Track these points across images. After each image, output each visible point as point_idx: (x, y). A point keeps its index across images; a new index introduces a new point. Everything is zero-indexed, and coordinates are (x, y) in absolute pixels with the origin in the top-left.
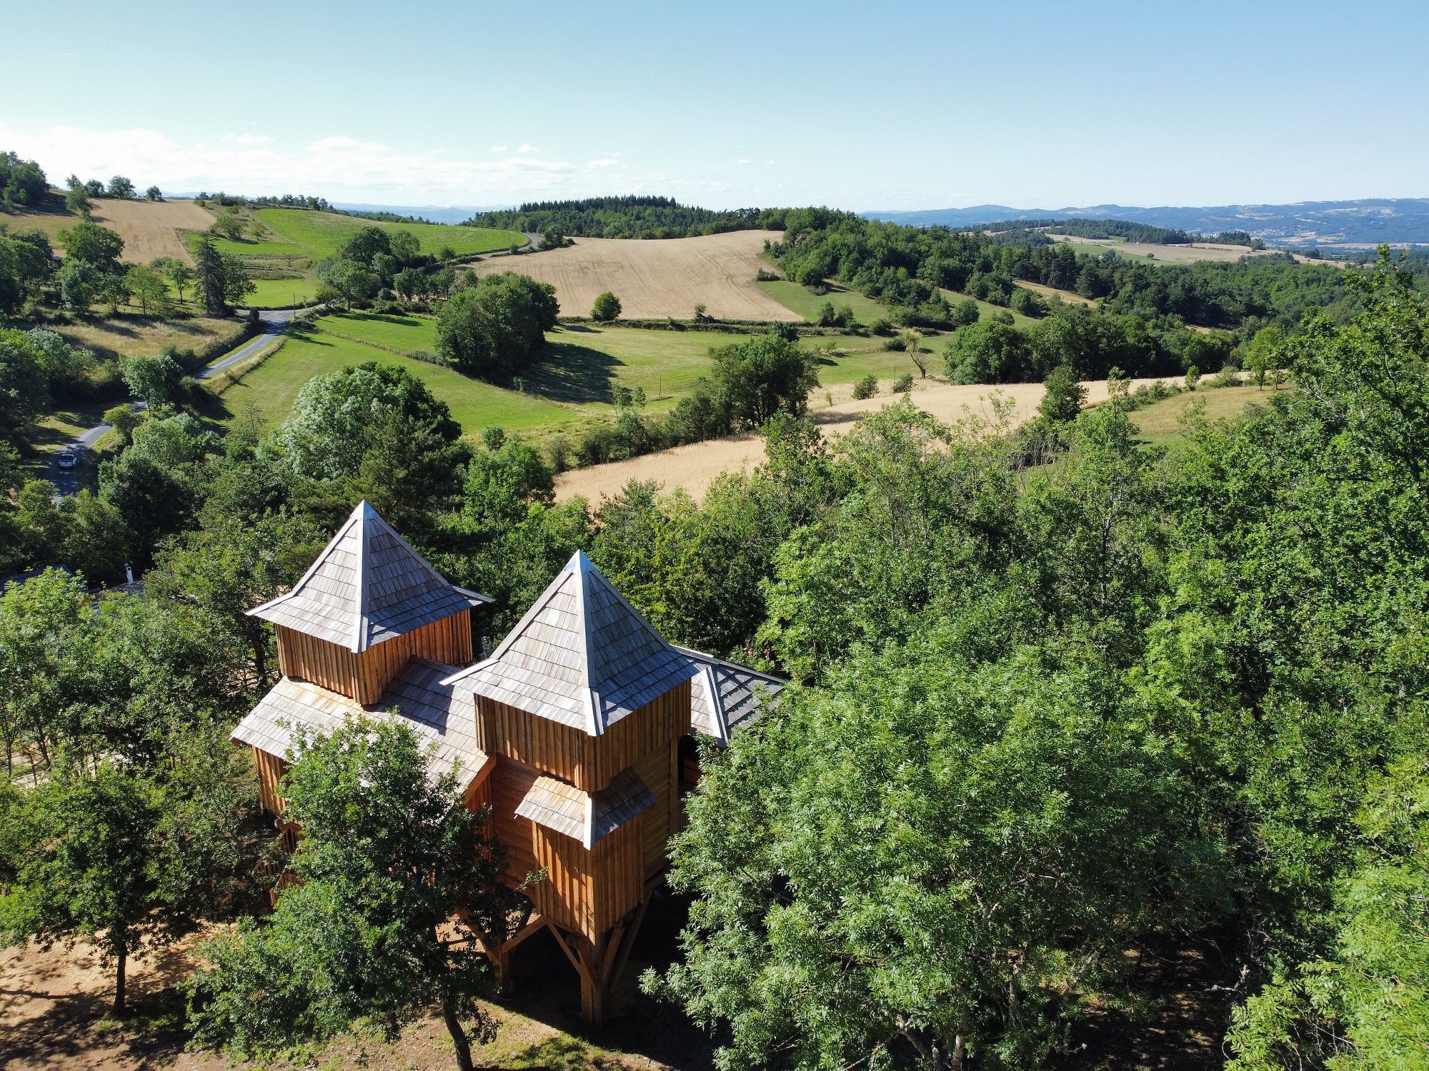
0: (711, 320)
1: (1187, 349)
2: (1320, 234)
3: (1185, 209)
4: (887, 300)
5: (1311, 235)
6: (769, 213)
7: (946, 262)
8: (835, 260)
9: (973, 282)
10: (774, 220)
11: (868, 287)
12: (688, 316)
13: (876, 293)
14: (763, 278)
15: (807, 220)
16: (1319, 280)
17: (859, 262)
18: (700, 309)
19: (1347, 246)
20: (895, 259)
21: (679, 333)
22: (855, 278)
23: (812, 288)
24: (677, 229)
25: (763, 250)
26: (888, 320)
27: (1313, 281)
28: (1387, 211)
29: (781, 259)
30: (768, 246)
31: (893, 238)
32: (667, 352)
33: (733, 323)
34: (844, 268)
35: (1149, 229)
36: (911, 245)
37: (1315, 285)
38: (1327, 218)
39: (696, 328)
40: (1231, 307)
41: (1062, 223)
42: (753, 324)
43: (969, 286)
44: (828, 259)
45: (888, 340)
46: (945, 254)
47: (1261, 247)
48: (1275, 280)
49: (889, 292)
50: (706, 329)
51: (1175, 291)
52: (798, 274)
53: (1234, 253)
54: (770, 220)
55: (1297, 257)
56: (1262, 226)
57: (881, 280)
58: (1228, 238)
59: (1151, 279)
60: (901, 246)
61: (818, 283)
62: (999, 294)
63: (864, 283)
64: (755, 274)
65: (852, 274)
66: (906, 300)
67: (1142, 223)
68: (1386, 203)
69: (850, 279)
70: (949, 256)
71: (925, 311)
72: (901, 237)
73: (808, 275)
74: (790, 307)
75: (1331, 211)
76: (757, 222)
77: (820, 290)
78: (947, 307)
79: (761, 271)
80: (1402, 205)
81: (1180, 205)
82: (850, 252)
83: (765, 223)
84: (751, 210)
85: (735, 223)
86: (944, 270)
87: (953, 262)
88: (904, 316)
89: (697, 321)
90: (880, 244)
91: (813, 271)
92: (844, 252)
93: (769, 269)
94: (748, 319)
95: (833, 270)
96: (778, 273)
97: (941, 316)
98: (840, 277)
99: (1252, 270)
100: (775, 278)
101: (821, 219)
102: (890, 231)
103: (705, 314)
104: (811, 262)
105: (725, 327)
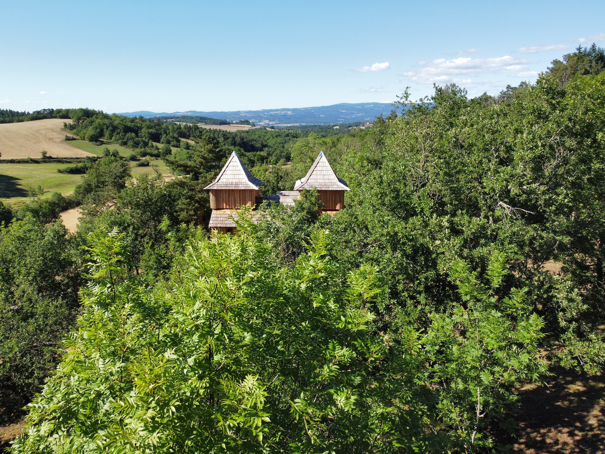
0: (50, 158)
1: (256, 158)
2: (270, 121)
3: (221, 112)
4: (131, 147)
5: (267, 122)
6: (59, 111)
7: (150, 130)
8: (102, 130)
9: (163, 138)
10: (64, 114)
11: (120, 141)
12: (39, 156)
13: (125, 144)
14: (68, 139)
15: (81, 114)
16: (280, 136)
17: (113, 131)
18: (44, 153)
19: (279, 125)
20: (127, 129)
21: (36, 165)
22: (113, 138)
23: (95, 143)
24: (7, 119)
25: (63, 127)
26: (134, 154)
27: (278, 136)
28: (290, 113)
29: (75, 131)
30: (66, 125)
31: (125, 121)
32: (34, 172)
33: (62, 159)
34: (107, 133)
35: (213, 119)
36: (133, 124)
37: (279, 137)
38: (271, 115)
39: (45, 162)
40: (258, 145)
41: (178, 118)
42: (72, 158)
43: (162, 140)
44: (98, 130)
45: (137, 162)
46: (149, 127)
47: (254, 126)
48: (266, 136)
49: (130, 143)
50: (50, 162)
51: (238, 140)
52: (86, 137)
53: (246, 128)
54: (61, 114)
55: (267, 129)
56: (251, 118)
57: (126, 138)
58: (242, 123)
59: (229, 136)
60: (129, 124)
61: (96, 141)
62: (175, 143)
63: (118, 140)
64: (64, 137)
65: (111, 137)
66: (139, 146)
67: (209, 117)
68: (289, 110)
69: (111, 139)
70: (151, 128)
71: (148, 150)
72: (128, 121)
73: (91, 137)
74: (86, 151)
75: (272, 113)
76: (54, 115)
77: (98, 143)
78: (157, 149)
79: (66, 136)
80: (294, 110)
81: (220, 111)
82: (107, 128)
83: (58, 115)
84: (49, 110)
85: (42, 116)
86: (150, 133)
87: (153, 131)
88: (141, 152)
89: (43, 158)
90: (120, 123)
91: (93, 135)
92: (105, 127)
93: (70, 135)
94: (69, 156)
95: (101, 134)
96: (75, 137)
97: (156, 152)
98: (106, 138)
99: (257, 133)
100: (75, 139)
101: (87, 114)
102: (123, 118)
103: (47, 155)
104: (91, 131)
105: (59, 161)
